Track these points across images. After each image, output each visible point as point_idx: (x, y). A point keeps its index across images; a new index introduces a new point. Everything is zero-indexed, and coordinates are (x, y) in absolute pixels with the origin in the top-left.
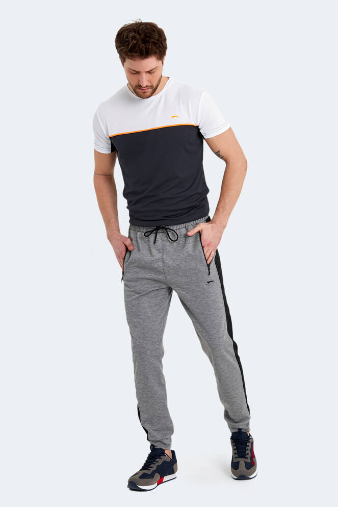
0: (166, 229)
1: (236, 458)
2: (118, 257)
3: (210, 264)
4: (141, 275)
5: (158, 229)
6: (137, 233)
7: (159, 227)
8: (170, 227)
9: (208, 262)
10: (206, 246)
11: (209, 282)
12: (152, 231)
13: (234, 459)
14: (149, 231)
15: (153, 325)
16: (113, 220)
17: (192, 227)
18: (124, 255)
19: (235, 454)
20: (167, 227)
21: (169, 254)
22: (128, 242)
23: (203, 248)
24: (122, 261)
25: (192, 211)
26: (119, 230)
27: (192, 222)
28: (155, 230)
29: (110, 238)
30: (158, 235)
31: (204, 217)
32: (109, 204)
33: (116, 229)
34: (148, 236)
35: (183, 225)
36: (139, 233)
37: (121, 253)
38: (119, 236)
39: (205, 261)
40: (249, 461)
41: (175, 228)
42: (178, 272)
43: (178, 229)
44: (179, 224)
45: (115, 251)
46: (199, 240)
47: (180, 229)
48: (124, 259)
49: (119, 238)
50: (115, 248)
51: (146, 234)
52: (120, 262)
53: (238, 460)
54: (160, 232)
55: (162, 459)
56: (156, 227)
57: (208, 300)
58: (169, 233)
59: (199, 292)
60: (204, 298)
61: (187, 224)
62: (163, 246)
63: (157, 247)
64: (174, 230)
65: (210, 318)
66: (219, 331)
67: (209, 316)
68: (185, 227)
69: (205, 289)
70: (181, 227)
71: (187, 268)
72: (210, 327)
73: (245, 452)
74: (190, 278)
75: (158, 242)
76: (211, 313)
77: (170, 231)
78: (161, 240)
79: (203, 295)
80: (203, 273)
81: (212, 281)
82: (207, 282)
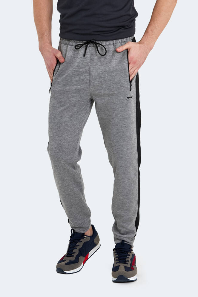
0: (96, 44)
1: (117, 263)
2: (48, 68)
3: (132, 80)
4: (68, 87)
5: (88, 43)
6: (67, 46)
7: (90, 41)
8: (99, 42)
9: (131, 78)
10: (132, 63)
11: (128, 98)
12: (82, 45)
13: (115, 264)
14: (79, 45)
15: (70, 138)
16: (46, 34)
17: (119, 44)
18: (54, 67)
19: (117, 260)
20: (97, 42)
21: (96, 67)
22: (59, 55)
23: (128, 64)
24: (52, 72)
25: (121, 30)
26: (51, 43)
27: (120, 40)
29: (41, 49)
30: (88, 49)
31: (131, 36)
32: (45, 18)
33: (49, 42)
34: (78, 49)
35: (111, 42)
36: (69, 47)
37: (52, 65)
38: (51, 48)
39: (128, 78)
40: (129, 266)
41: (104, 43)
42: (102, 84)
43: (107, 45)
44: (108, 40)
45: (46, 63)
46: (126, 57)
47: (109, 45)
48: (54, 71)
49: (50, 50)
50: (46, 59)
51: (77, 47)
52: (49, 73)
54: (90, 46)
55: (82, 242)
56: (87, 41)
57: (124, 113)
58: (98, 47)
59: (118, 105)
60: (121, 111)
61: (115, 41)
62: (92, 60)
63: (86, 60)
64: (103, 45)
65: (123, 130)
66: (129, 143)
67: (122, 128)
68: (114, 44)
69: (124, 103)
70: (110, 43)
71: (111, 81)
72: (121, 138)
73: (126, 259)
74: (112, 92)
75: (88, 56)
76: (125, 126)
77: (100, 46)
78: (90, 54)
79: (120, 108)
80: (124, 88)
81: (131, 97)
82: (127, 97)
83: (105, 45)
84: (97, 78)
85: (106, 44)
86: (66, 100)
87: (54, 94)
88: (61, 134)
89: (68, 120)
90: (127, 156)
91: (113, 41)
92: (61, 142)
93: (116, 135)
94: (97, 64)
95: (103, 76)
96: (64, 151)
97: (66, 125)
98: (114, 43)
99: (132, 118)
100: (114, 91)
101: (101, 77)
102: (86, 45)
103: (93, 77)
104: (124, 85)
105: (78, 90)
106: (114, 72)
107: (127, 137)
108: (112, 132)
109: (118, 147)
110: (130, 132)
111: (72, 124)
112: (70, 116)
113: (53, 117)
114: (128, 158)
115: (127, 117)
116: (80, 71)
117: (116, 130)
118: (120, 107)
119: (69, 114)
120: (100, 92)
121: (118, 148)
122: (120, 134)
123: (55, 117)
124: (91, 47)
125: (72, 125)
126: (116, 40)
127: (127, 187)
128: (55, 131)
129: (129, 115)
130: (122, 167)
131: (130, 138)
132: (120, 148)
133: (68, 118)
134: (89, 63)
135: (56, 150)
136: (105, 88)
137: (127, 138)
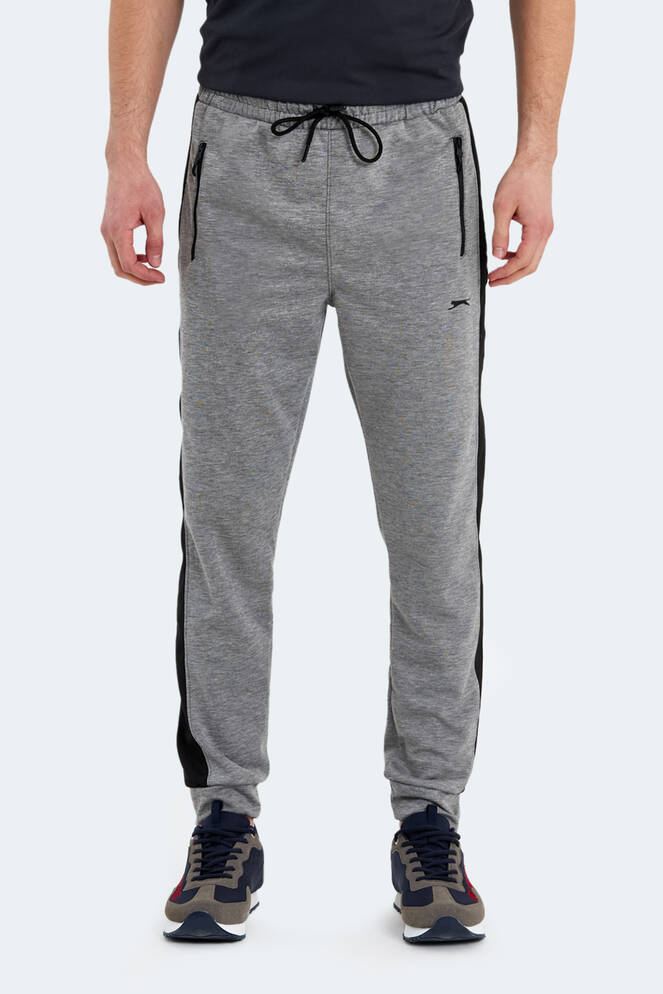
0: (346, 119)
1: (419, 879)
5: (317, 115)
7: (326, 108)
11: (456, 304)
12: (298, 121)
13: (413, 882)
14: (284, 120)
19: (415, 870)
20: (349, 112)
27: (425, 106)
28: (309, 116)
30: (317, 136)
34: (283, 134)
35: (398, 113)
40: (461, 888)
41: (372, 115)
43: (382, 123)
47: (390, 123)
51: (278, 128)
53: (425, 884)
54: (324, 126)
55: (247, 842)
56: (316, 108)
57: (444, 356)
58: (354, 131)
59: (423, 330)
60: (433, 351)
61: (410, 109)
62: (332, 173)
63: (312, 176)
64: (370, 123)
65: (438, 411)
67: (437, 408)
68: (405, 119)
69: (444, 322)
70: (392, 117)
71: (403, 245)
72: (433, 441)
73: (447, 865)
74: (403, 281)
75: (318, 160)
76: (444, 398)
77: (358, 127)
78: (325, 154)
79: (430, 341)
80: (445, 272)
81: (465, 302)
82: (452, 303)
83: (375, 122)
84: (355, 236)
85: (380, 120)
87: (207, 286)
88: (238, 422)
89: (262, 377)
91: (402, 109)
92: (243, 447)
93: (414, 431)
94: (353, 192)
96: (253, 480)
97: (257, 392)
98: (409, 115)
99: (467, 372)
100: (409, 280)
101: (370, 235)
102: (313, 120)
103: (342, 234)
104: (445, 260)
105: (291, 270)
106: (414, 215)
107: (451, 435)
108: (402, 421)
109: (420, 470)
113: (206, 365)
115: (451, 370)
116: (295, 210)
117: (413, 415)
118: (430, 336)
119: (262, 355)
120: (360, 282)
121: (419, 475)
122: (429, 427)
123: (217, 367)
124: (326, 129)
126: (413, 106)
128: (216, 413)
129: (459, 361)
130: (433, 540)
131: (461, 439)
132: (426, 474)
134: (324, 187)
136: (381, 266)
137: (451, 440)
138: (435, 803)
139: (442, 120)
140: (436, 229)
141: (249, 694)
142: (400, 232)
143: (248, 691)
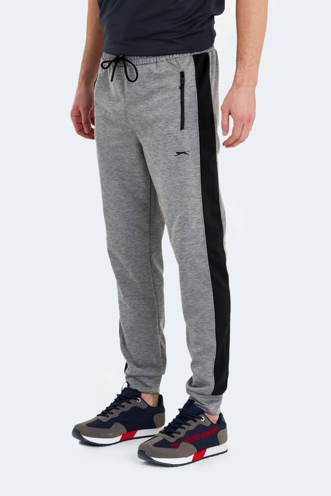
0: (124, 61)
5: (117, 60)
8: (129, 58)
11: (179, 153)
12: (111, 62)
14: (108, 61)
27: (167, 57)
28: (114, 61)
34: (106, 68)
35: (152, 59)
39: (179, 120)
40: (173, 440)
44: (148, 56)
46: (178, 84)
47: (149, 64)
54: (121, 65)
55: (131, 403)
56: (117, 56)
66: (185, 230)
68: (156, 63)
69: (173, 162)
70: (150, 61)
77: (129, 66)
80: (172, 137)
81: (185, 153)
82: (177, 153)
83: (141, 63)
85: (144, 63)
86: (109, 151)
90: (184, 251)
91: (155, 58)
95: (144, 116)
98: (158, 61)
102: (116, 62)
104: (172, 132)
110: (186, 211)
111: (126, 190)
112: (120, 178)
114: (185, 253)
115: (178, 186)
118: (168, 168)
125: (126, 192)
126: (160, 57)
127: (192, 303)
129: (182, 182)
131: (187, 221)
133: (117, 180)
135: (112, 230)
138: (194, 399)
139: (175, 63)
140: (168, 116)
141: (142, 334)
142: (153, 117)
143: (141, 332)
